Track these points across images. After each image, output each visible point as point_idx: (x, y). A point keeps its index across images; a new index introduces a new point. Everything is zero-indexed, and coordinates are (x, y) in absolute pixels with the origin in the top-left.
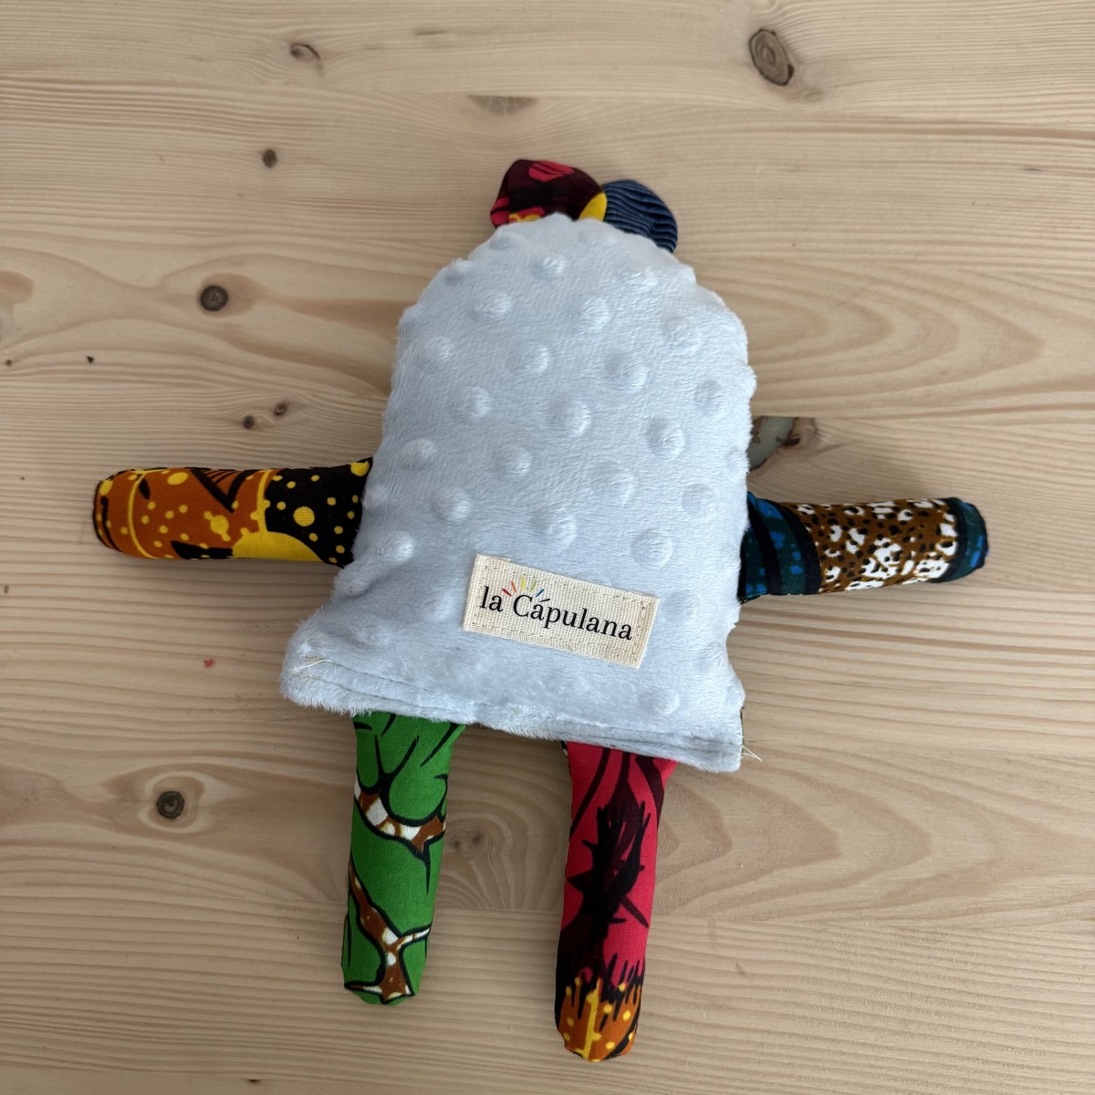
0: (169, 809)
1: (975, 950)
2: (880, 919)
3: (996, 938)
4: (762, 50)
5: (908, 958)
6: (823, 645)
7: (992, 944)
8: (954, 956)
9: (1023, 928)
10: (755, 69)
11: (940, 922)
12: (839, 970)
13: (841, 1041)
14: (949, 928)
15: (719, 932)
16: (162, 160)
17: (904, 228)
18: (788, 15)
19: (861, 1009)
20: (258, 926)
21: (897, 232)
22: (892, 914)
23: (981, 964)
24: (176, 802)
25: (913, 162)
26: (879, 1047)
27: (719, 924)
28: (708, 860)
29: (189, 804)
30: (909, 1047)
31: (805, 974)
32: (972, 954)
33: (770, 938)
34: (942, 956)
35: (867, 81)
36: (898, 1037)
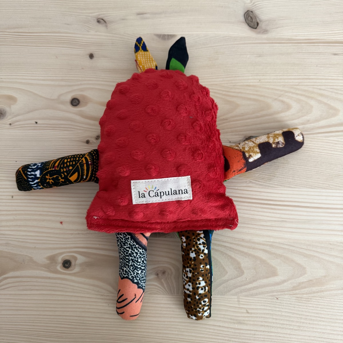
0: (66, 265)
1: (321, 304)
2: (290, 295)
3: (327, 300)
4: (248, 17)
5: (300, 306)
6: (272, 209)
7: (326, 301)
8: (314, 306)
9: (336, 296)
10: (246, 24)
11: (310, 295)
12: (278, 311)
13: (279, 333)
14: (313, 297)
15: (241, 300)
16: (57, 57)
17: (295, 74)
18: (256, 6)
19: (286, 323)
20: (96, 301)
21: (293, 76)
22: (294, 293)
23: (323, 308)
24: (69, 263)
25: (298, 53)
26: (291, 334)
27: (241, 297)
28: (237, 277)
29: (73, 263)
30: (301, 334)
31: (268, 312)
32: (320, 305)
33: (257, 301)
34: (311, 306)
35: (282, 27)
36: (297, 331)
